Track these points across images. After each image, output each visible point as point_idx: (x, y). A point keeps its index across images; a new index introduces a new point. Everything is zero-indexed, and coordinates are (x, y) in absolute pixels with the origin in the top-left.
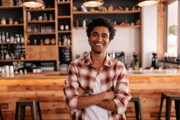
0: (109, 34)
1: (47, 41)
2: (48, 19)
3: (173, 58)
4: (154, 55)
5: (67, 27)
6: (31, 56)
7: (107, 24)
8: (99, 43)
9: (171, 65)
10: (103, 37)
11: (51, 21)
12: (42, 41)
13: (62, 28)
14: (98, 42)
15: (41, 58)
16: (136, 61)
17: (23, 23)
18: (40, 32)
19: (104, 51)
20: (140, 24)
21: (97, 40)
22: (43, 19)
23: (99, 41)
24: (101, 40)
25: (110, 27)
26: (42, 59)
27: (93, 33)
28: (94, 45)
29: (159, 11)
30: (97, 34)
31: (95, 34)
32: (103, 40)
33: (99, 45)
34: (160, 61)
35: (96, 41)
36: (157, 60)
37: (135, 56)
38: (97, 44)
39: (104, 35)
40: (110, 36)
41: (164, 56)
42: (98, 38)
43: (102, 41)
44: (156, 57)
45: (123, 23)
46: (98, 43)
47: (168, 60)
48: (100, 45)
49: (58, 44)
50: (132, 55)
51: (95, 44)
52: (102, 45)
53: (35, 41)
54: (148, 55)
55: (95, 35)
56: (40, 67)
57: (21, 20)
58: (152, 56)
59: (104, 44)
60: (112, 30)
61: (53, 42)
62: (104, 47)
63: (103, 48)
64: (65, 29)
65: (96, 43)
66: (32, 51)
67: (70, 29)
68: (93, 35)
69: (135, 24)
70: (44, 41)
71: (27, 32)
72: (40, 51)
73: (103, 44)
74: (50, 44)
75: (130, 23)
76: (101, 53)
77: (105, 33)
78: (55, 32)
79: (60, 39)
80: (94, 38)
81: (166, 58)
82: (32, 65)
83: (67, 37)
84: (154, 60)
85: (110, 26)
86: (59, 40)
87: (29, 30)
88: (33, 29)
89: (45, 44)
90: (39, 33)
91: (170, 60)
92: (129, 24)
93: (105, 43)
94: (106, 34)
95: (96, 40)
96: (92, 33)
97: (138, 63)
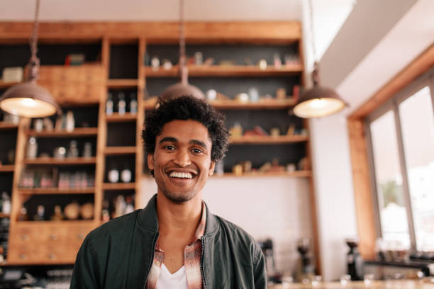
0: (209, 144)
1: (72, 211)
2: (81, 154)
3: (400, 253)
4: (352, 245)
5: (127, 176)
6: (23, 251)
7: (204, 114)
8: (181, 172)
9: (398, 273)
10: (192, 153)
11: (87, 158)
12: (58, 210)
13: (114, 176)
14: (179, 168)
15: (49, 257)
16: (305, 262)
17: (13, 163)
18: (57, 186)
19: (195, 195)
20: (310, 168)
21: (176, 162)
22: (66, 155)
23: (181, 163)
24: (186, 160)
25: (214, 122)
26: (55, 260)
27: (162, 141)
28: (165, 177)
29: (351, 136)
30: (174, 145)
31: (169, 143)
32: (193, 163)
33: (179, 175)
34: (369, 263)
35: (171, 164)
36: (359, 260)
37: (302, 250)
38: (174, 174)
39: (196, 147)
40: (213, 149)
41: (377, 250)
42: (179, 156)
43: (190, 163)
44: (356, 251)
45: (267, 166)
46: (178, 172)
47: (388, 259)
48: (183, 175)
49: (102, 218)
50: (294, 247)
51: (169, 173)
52: (189, 176)
53: (41, 210)
54: (335, 246)
55: (169, 148)
56: (43, 281)
57: (11, 156)
58: (346, 249)
59: (196, 172)
60: (219, 132)
61: (87, 212)
62: (195, 183)
63: (194, 186)
64: (120, 181)
65: (172, 171)
66: (28, 239)
67: (133, 179)
68: (164, 148)
69: (297, 169)
70: (63, 210)
71: (21, 187)
72: (51, 239)
73: (192, 174)
74: (80, 218)
75: (284, 164)
76: (187, 200)
77: (199, 139)
78: (94, 186)
79: (107, 204)
80: (165, 157)
81: (381, 254)
82: (24, 278)
83: (125, 200)
84: (351, 258)
85: (212, 119)
86: (103, 208)
87: (29, 182)
88: (38, 179)
89: (66, 219)
90: (53, 190)
91: (393, 259)
92: (281, 169)
93: (199, 170)
94: (201, 144)
95: (172, 160)
96: (159, 139)
97: (310, 269)
